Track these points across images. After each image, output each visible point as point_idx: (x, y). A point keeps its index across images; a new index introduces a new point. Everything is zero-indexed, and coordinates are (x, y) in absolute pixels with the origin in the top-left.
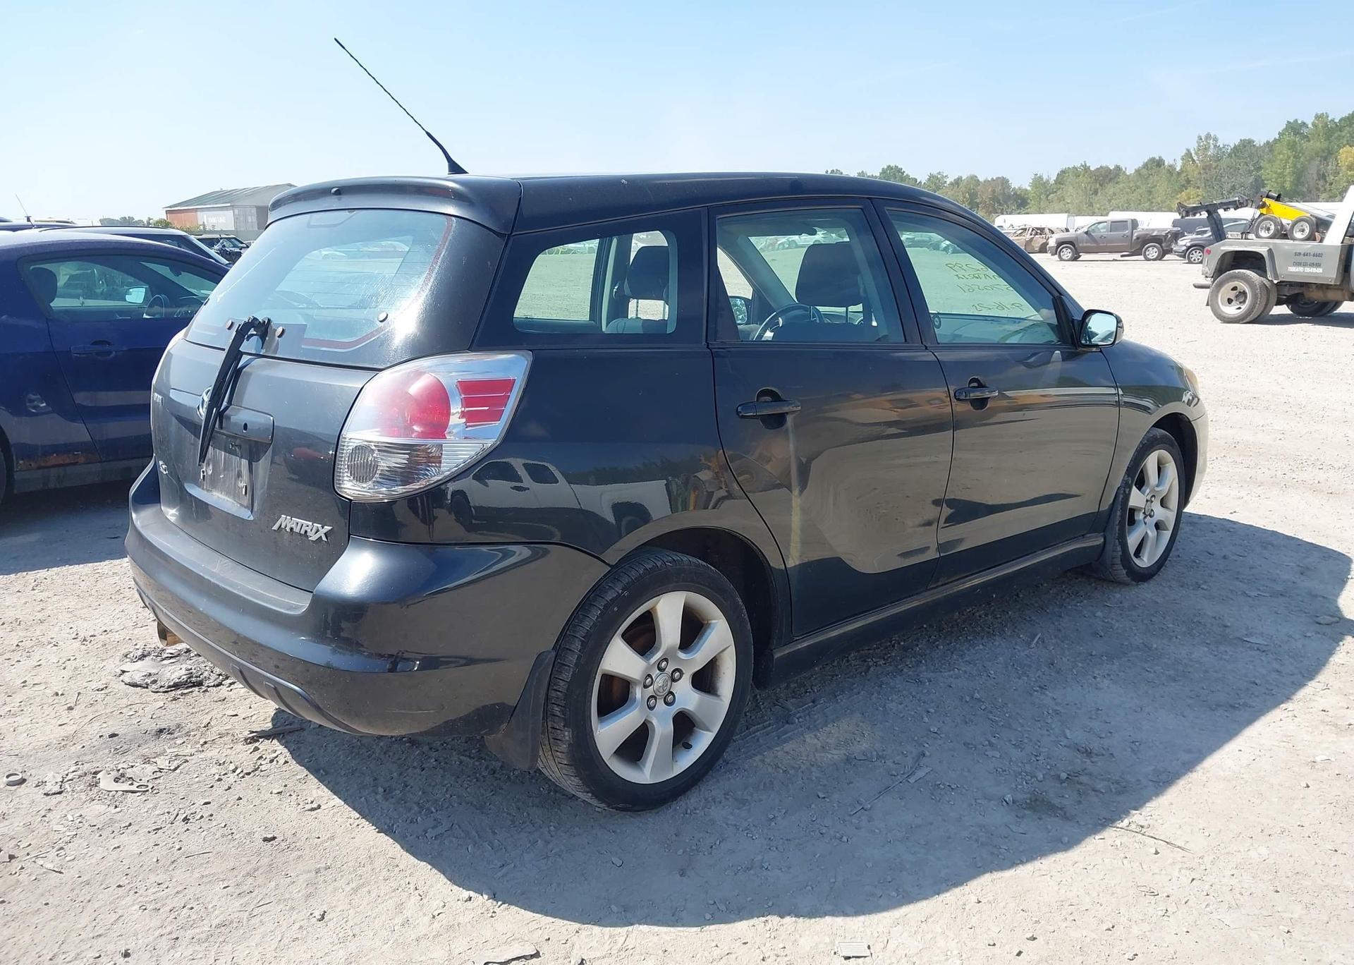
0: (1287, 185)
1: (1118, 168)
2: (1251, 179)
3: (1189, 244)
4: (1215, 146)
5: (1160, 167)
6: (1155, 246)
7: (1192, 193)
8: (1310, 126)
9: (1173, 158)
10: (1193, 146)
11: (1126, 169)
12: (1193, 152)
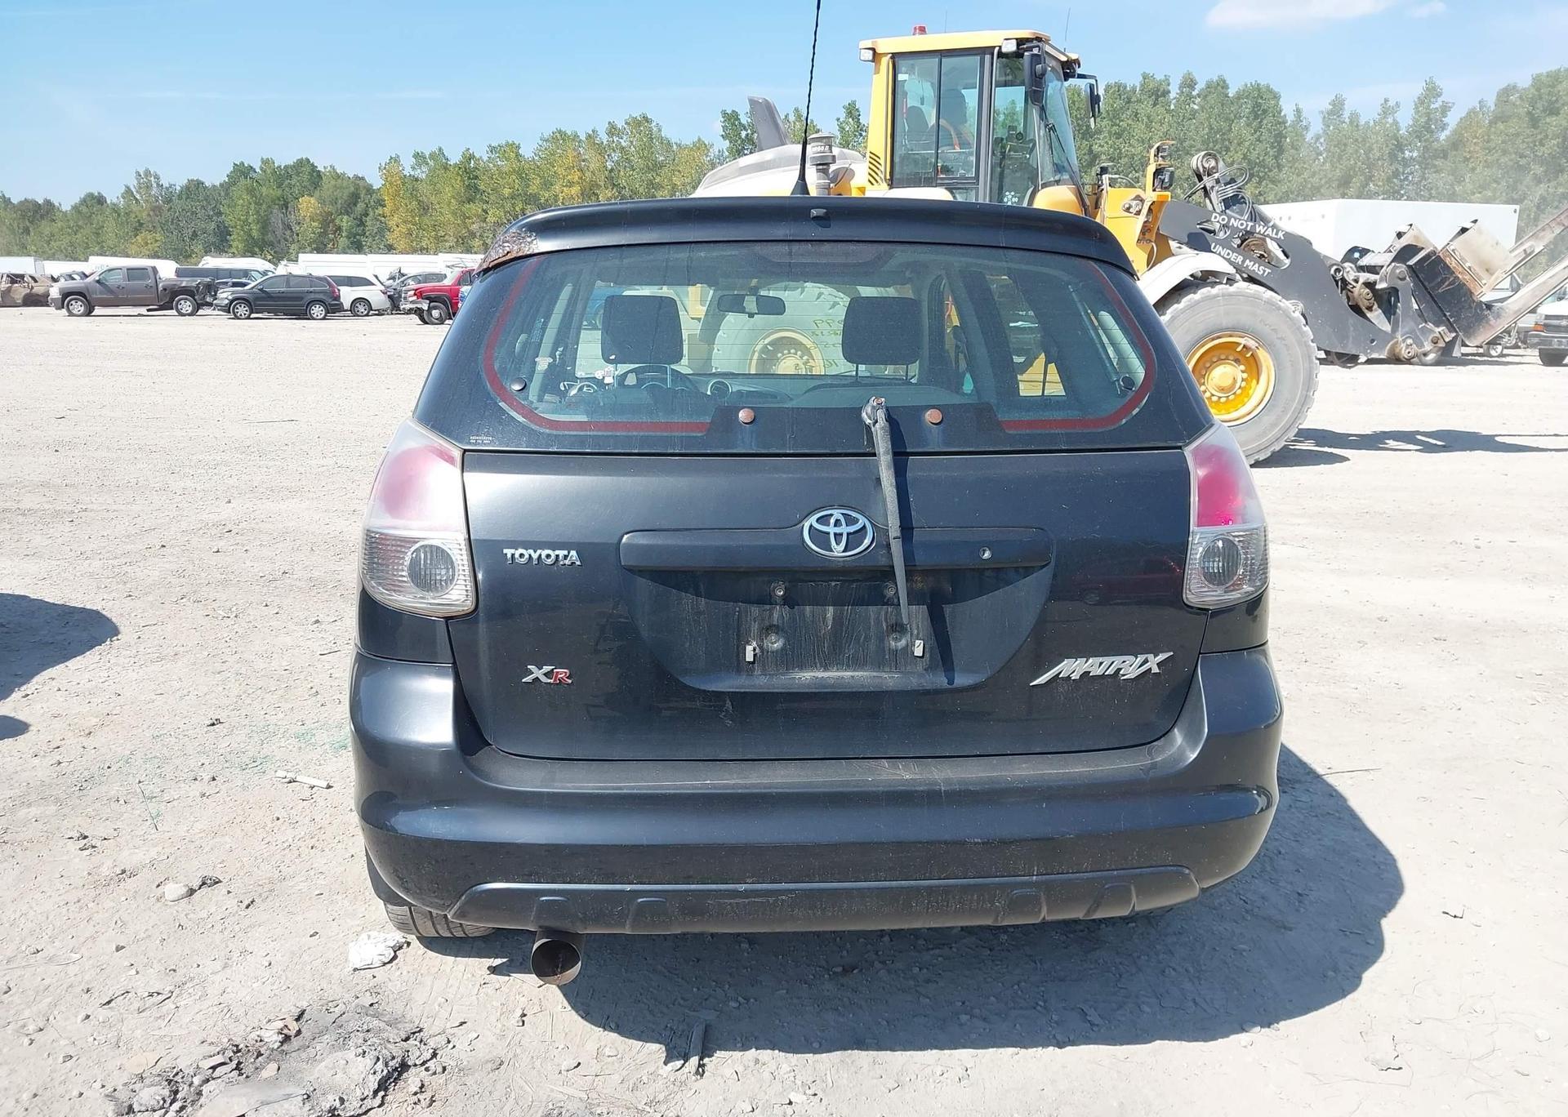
0: (255, 234)
1: (48, 203)
2: (213, 225)
3: (230, 298)
4: (158, 184)
5: (102, 205)
6: (186, 299)
7: (149, 237)
8: (258, 170)
9: (113, 196)
10: (133, 183)
11: (60, 205)
12: (134, 190)
